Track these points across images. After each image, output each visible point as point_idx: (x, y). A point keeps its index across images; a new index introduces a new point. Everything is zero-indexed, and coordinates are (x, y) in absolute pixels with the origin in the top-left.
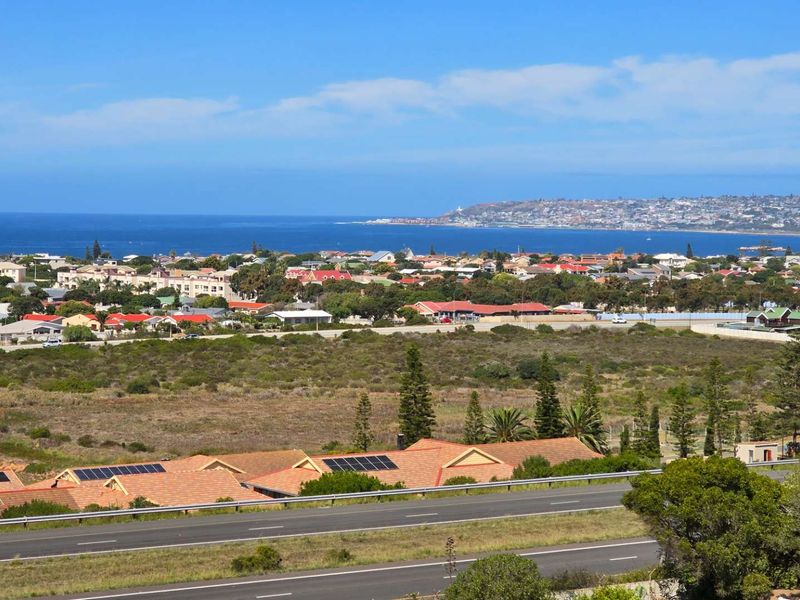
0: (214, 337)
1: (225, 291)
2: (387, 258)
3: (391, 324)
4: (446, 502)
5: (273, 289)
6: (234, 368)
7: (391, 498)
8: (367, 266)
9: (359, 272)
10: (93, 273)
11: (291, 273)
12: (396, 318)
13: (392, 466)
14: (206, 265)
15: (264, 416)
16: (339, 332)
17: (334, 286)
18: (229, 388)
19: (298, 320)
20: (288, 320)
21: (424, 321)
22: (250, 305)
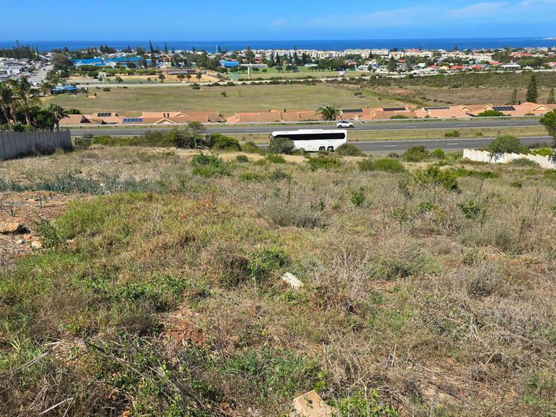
0: (482, 72)
1: (490, 60)
2: (546, 49)
3: (538, 69)
4: (524, 121)
5: (505, 58)
6: (485, 81)
7: (505, 119)
8: (538, 52)
9: (535, 54)
10: (452, 55)
11: (512, 54)
12: (542, 67)
13: (514, 109)
14: (487, 52)
15: (490, 95)
16: (521, 71)
17: (524, 58)
18: (482, 87)
19: (510, 67)
20: (506, 67)
21: (550, 68)
22: (496, 63)
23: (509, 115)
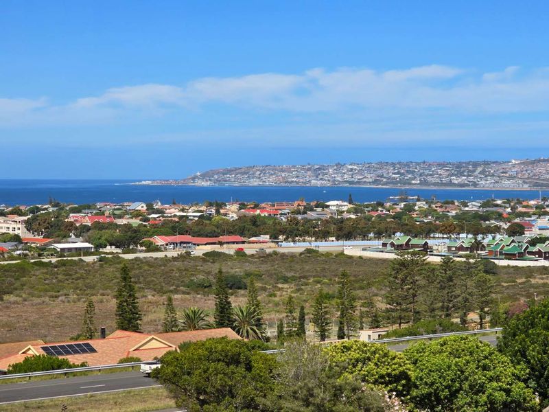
0: (6, 263)
1: (21, 231)
2: (141, 207)
3: (133, 251)
4: (114, 377)
5: (57, 228)
6: (17, 284)
7: (74, 374)
8: (127, 212)
9: (120, 217)
11: (72, 217)
12: (139, 248)
13: (93, 350)
14: (12, 213)
15: (34, 317)
16: (95, 258)
17: (98, 226)
18: (12, 298)
19: (70, 249)
20: (63, 250)
21: (157, 249)
22: (37, 240)
23: (83, 365)
